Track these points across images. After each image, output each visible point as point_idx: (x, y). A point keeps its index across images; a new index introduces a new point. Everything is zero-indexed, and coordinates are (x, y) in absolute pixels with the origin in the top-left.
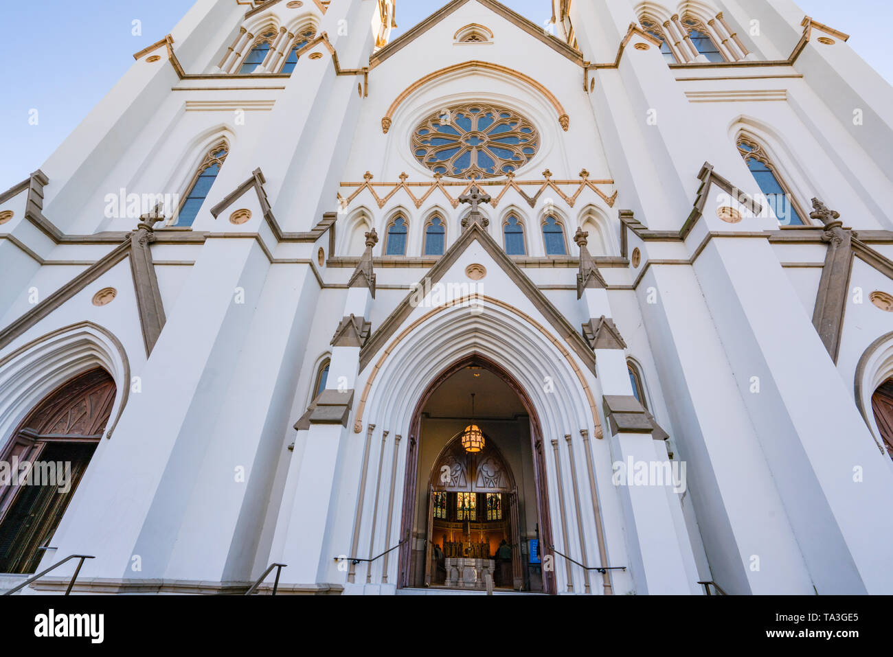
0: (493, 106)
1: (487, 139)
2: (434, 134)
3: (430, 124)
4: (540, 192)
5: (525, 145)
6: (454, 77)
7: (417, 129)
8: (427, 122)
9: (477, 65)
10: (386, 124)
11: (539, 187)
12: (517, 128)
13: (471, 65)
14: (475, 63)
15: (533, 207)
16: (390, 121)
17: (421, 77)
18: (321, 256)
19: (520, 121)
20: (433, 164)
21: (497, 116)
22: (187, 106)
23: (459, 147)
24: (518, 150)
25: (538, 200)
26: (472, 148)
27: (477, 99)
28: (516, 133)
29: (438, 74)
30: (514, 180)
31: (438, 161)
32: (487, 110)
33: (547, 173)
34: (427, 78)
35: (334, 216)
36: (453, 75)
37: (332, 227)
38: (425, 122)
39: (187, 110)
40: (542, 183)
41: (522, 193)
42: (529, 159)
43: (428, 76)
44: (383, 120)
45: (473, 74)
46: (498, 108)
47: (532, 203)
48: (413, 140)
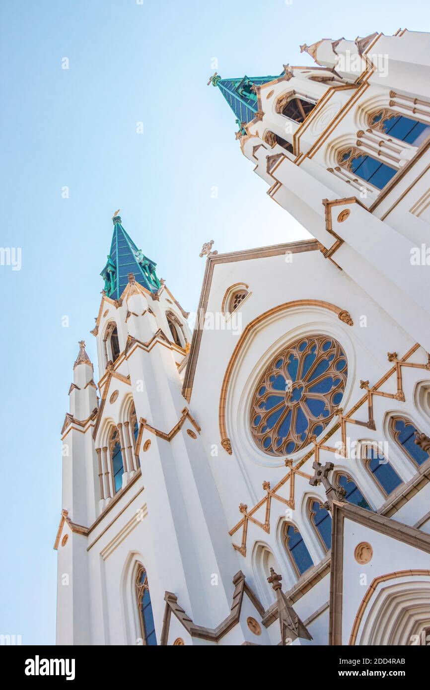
0: (288, 348)
1: (303, 384)
2: (265, 417)
3: (258, 410)
4: (370, 409)
5: (334, 362)
6: (245, 351)
7: (251, 423)
8: (254, 409)
9: (252, 326)
10: (227, 445)
11: (366, 405)
12: (319, 352)
13: (249, 330)
14: (250, 326)
15: (375, 430)
16: (229, 440)
17: (223, 379)
18: (254, 624)
19: (316, 341)
20: (281, 447)
21: (297, 354)
22: (102, 556)
23: (290, 411)
24: (333, 372)
25: (375, 418)
26: (298, 404)
27: (273, 353)
28: (320, 357)
29: (232, 362)
30: (345, 414)
31: (284, 439)
32: (287, 355)
33: (364, 385)
34: (228, 373)
35: (240, 577)
36: (243, 351)
37: (246, 588)
38: (253, 412)
39: (104, 560)
40: (366, 398)
41: (358, 422)
42: (346, 373)
43: (227, 372)
44: (222, 444)
45: (256, 333)
46: (292, 346)
47: (371, 425)
48: (254, 437)
